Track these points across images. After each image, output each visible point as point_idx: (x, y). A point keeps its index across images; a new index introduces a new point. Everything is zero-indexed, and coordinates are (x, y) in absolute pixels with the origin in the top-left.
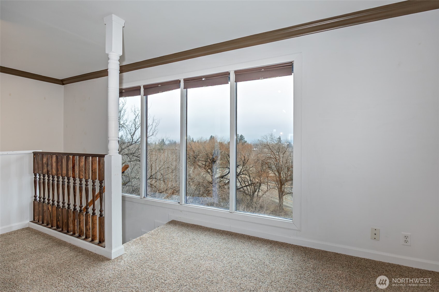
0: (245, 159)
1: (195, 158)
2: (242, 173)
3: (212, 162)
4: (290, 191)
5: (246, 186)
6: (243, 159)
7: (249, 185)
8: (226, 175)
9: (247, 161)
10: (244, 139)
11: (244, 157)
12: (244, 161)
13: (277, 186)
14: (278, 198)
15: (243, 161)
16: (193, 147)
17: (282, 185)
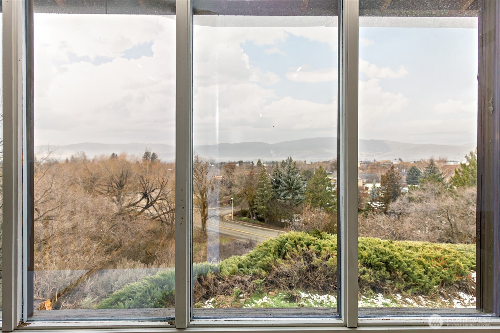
0: (163, 181)
1: (93, 182)
2: (160, 198)
3: (118, 187)
4: (214, 213)
5: (164, 214)
6: (161, 181)
7: (167, 213)
8: (137, 202)
9: (166, 183)
10: (157, 157)
11: (163, 179)
12: (163, 183)
13: (200, 209)
14: (201, 223)
15: (161, 184)
16: (89, 168)
17: (205, 208)
